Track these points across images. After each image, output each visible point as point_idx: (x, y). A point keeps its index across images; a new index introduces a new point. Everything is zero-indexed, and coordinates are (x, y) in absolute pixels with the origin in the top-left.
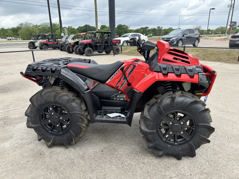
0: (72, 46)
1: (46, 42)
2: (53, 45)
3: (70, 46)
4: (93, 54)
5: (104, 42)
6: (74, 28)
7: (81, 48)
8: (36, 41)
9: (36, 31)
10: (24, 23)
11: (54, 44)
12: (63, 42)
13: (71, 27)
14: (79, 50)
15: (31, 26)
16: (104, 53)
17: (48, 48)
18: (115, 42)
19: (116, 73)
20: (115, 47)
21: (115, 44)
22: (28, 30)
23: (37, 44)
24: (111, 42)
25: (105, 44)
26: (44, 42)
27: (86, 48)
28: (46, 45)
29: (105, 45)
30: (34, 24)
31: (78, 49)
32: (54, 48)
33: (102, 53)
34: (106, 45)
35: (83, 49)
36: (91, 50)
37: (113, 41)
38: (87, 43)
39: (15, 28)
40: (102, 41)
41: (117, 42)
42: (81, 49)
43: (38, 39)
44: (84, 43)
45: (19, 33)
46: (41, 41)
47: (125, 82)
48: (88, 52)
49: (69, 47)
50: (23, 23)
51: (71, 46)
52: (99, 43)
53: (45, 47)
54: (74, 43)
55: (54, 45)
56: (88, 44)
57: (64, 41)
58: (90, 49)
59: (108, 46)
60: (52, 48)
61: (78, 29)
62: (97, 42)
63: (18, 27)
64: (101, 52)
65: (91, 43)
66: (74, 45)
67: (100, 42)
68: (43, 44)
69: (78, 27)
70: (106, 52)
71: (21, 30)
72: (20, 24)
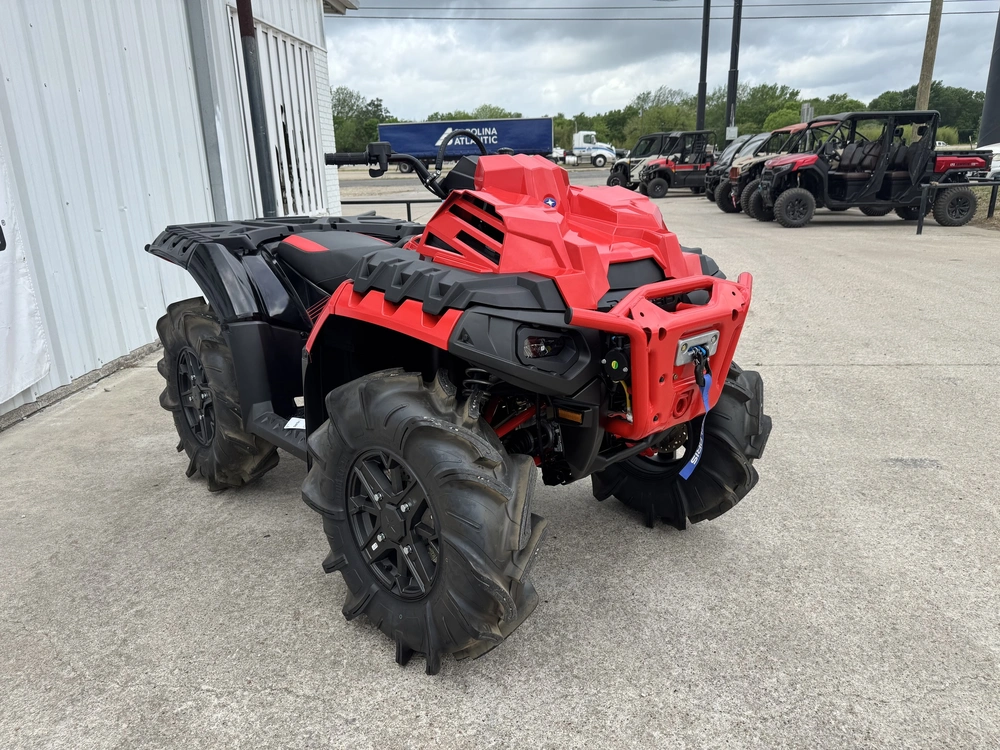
0: (740, 179)
1: (663, 166)
2: (689, 177)
3: (734, 183)
4: (815, 218)
5: (882, 163)
7: (765, 192)
8: (637, 162)
9: (687, 122)
10: (653, 94)
11: (696, 171)
12: (725, 164)
14: (760, 199)
15: (678, 100)
16: (893, 216)
17: (669, 190)
18: (953, 165)
20: (929, 189)
21: (952, 170)
22: (658, 118)
23: (636, 174)
24: (930, 163)
25: (894, 174)
26: (657, 166)
27: (788, 188)
28: (665, 178)
29: (887, 178)
30: (686, 94)
31: (754, 195)
32: (697, 191)
33: (883, 214)
34: (897, 179)
35: (771, 193)
36: (807, 197)
37: (938, 159)
38: (795, 168)
39: (619, 111)
40: (877, 157)
41: (968, 165)
42: (766, 194)
43: (646, 153)
44: (779, 170)
45: (626, 130)
46: (652, 160)
48: (793, 205)
49: (728, 188)
50: (649, 93)
51: (735, 180)
52: (860, 167)
53: (658, 184)
54: (750, 170)
55: (695, 177)
56: (798, 171)
57: (729, 161)
58: (802, 195)
59: (906, 181)
60: (691, 188)
62: (855, 161)
63: (629, 108)
64: (877, 209)
65: (813, 170)
66: (747, 177)
67: (867, 162)
68: (655, 172)
70: (898, 212)
71: (636, 119)
72: (639, 98)
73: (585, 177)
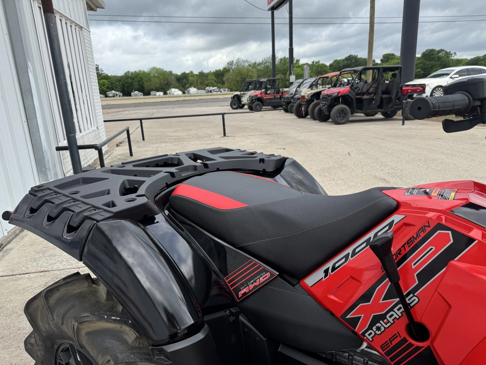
0: (307, 101)
1: (259, 96)
2: (272, 101)
3: (303, 103)
4: (351, 119)
5: (380, 92)
6: (322, 64)
7: (324, 107)
8: (244, 94)
9: (252, 75)
10: (235, 62)
11: (275, 98)
12: (292, 94)
13: (319, 62)
14: (320, 110)
15: (246, 64)
16: (379, 116)
17: (263, 107)
18: (409, 91)
19: (354, 253)
20: (407, 103)
21: (409, 94)
22: (239, 73)
23: (245, 100)
24: (400, 91)
25: (384, 96)
26: (256, 96)
27: (335, 105)
28: (260, 101)
29: (382, 99)
30: (250, 62)
31: (317, 108)
32: (275, 107)
33: (373, 115)
34: (385, 98)
35: (328, 107)
36: (346, 109)
37: (403, 88)
38: (340, 95)
39: (220, 70)
40: (377, 88)
41: (415, 91)
42: (324, 108)
43: (247, 90)
44: (331, 96)
45: (225, 79)
46: (252, 93)
47: (392, 309)
48: (340, 114)
49: (300, 105)
50: (233, 61)
51: (304, 102)
52: (368, 93)
53: (258, 105)
54: (312, 96)
55: (275, 101)
56: (341, 96)
57: (294, 93)
58: (344, 108)
59: (390, 99)
60: (272, 106)
61: (331, 65)
62: (364, 90)
63: (225, 68)
64: (371, 113)
65: (348, 95)
66: (310, 100)
67: (371, 90)
68: (255, 99)
69: (331, 62)
70: (383, 114)
71: (229, 74)
72: (228, 64)
73: (215, 102)
